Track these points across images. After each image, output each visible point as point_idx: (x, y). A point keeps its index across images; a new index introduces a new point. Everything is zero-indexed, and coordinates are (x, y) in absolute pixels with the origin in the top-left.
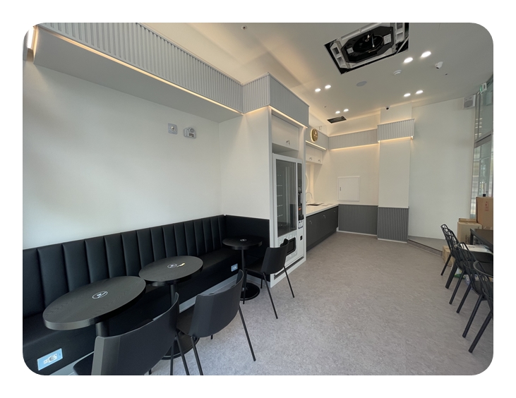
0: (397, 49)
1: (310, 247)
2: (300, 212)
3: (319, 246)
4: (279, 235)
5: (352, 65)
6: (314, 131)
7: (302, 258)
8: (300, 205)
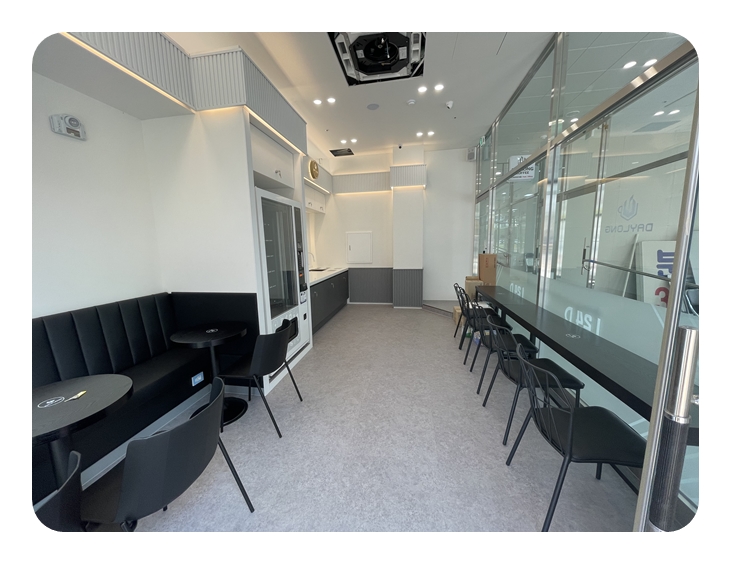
0: (412, 71)
1: (316, 328)
2: (302, 279)
3: (327, 325)
4: (273, 316)
5: (363, 77)
6: (313, 164)
7: (307, 344)
8: (301, 269)
